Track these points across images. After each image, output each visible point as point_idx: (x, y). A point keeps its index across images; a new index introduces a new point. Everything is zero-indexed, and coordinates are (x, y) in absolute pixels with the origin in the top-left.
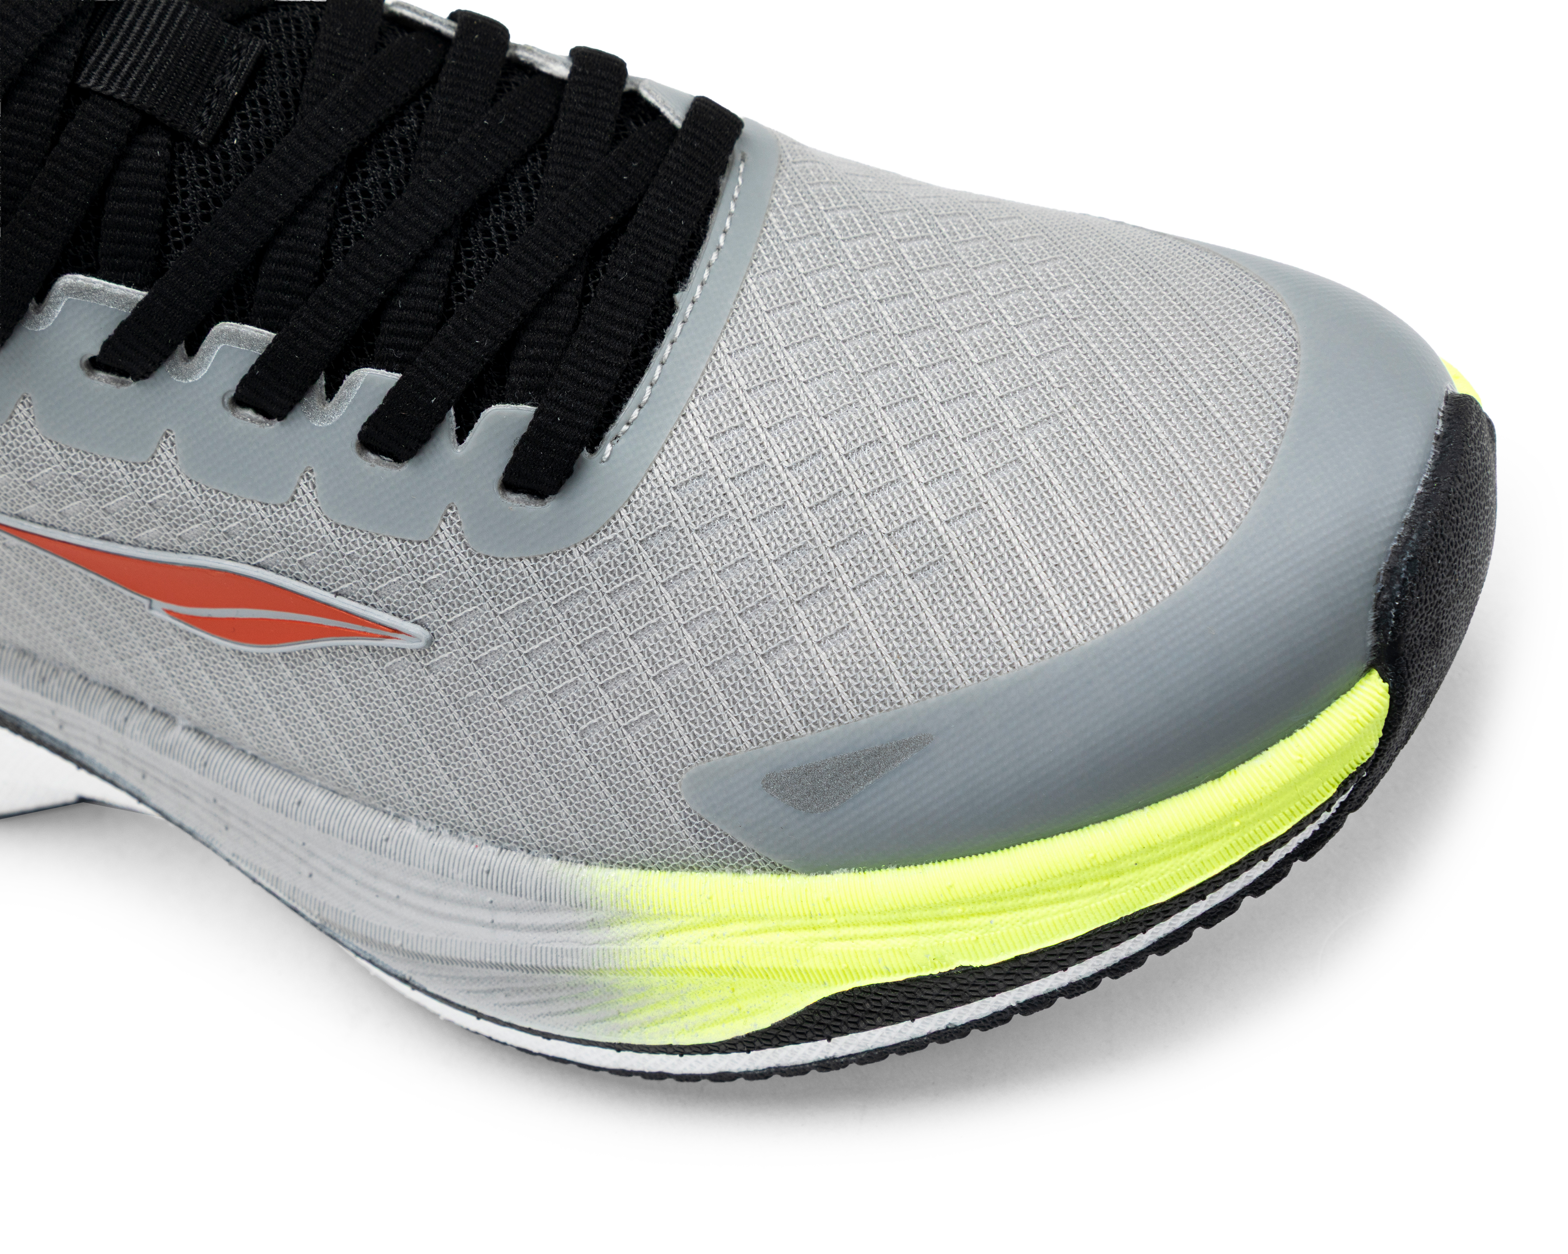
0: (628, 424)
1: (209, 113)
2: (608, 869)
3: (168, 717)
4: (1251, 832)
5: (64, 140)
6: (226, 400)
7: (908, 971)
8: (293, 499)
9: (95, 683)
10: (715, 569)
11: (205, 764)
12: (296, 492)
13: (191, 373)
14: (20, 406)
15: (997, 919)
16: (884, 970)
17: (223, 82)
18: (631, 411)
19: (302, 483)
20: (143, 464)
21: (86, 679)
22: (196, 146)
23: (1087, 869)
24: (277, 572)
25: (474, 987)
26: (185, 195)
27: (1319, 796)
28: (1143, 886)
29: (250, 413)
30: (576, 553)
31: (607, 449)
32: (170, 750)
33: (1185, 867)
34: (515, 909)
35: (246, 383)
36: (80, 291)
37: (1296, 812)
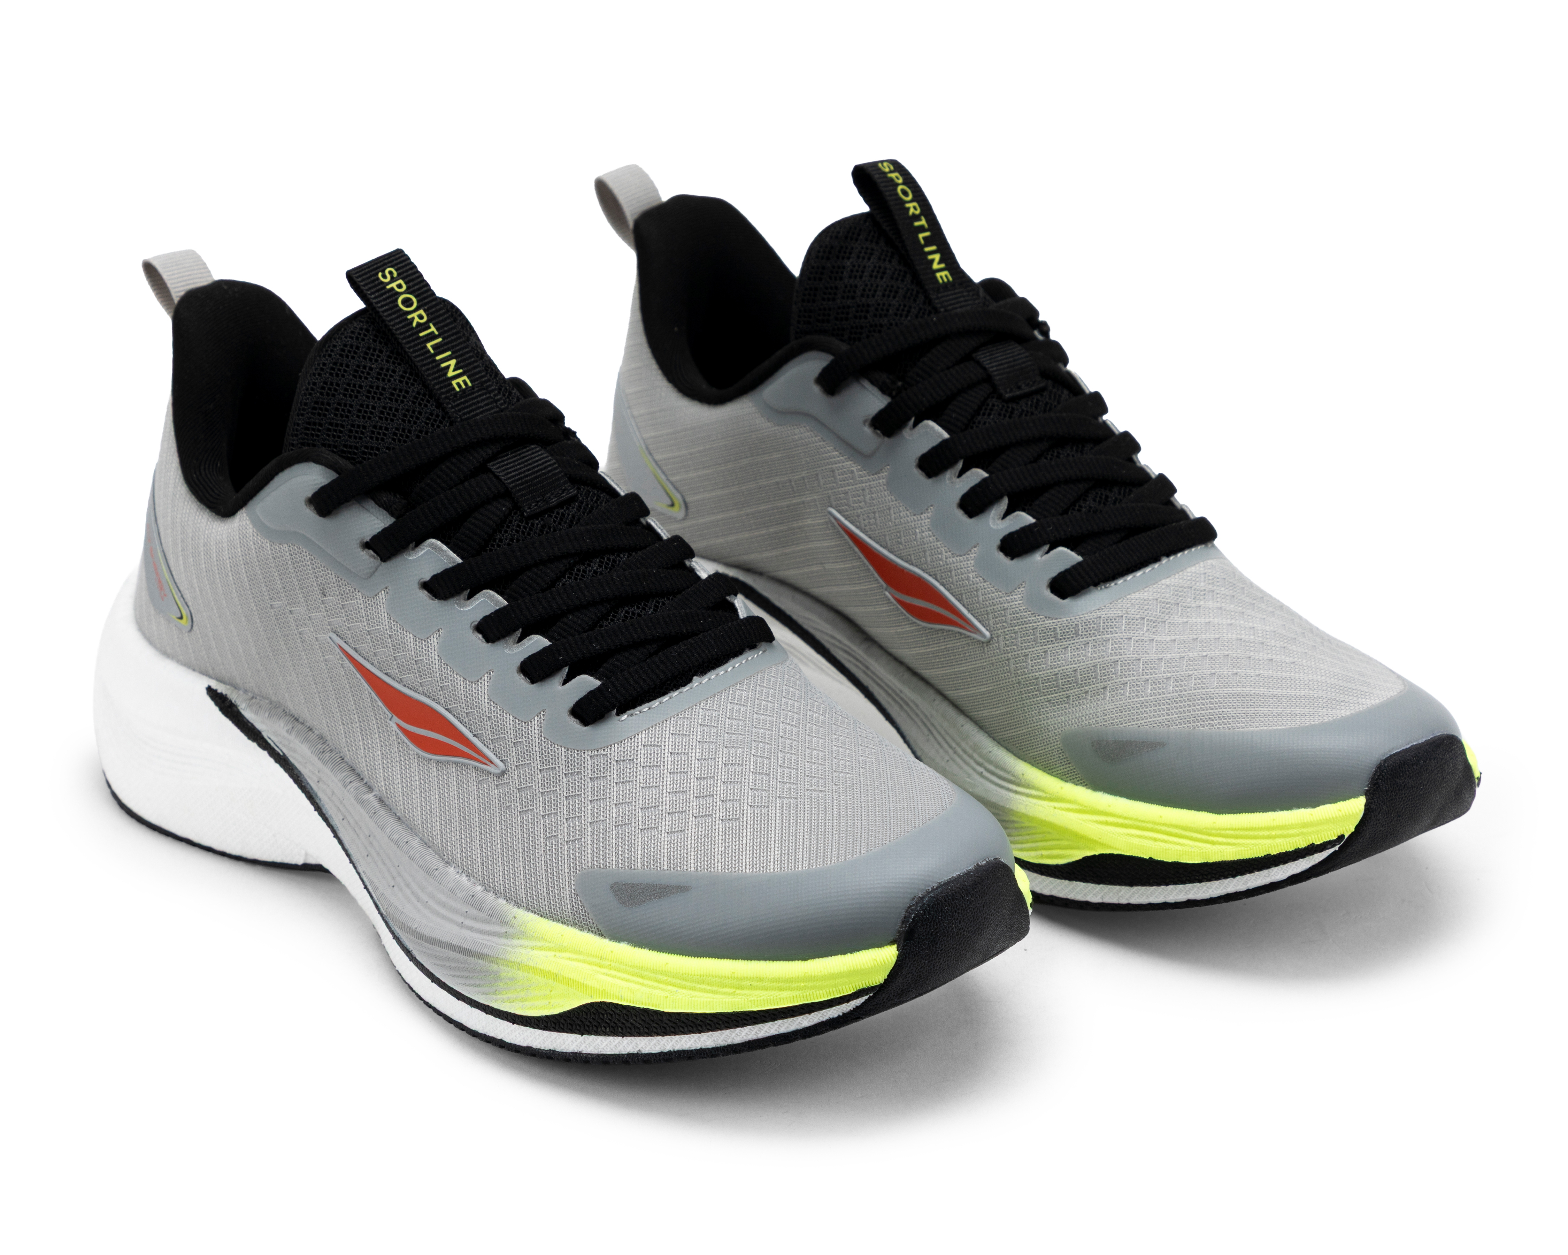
0: (640, 712)
1: (536, 505)
2: (526, 912)
3: (370, 789)
4: (808, 993)
5: (466, 484)
6: (473, 625)
7: (630, 1002)
8: (478, 681)
9: (346, 762)
10: (641, 785)
11: (375, 813)
12: (481, 679)
13: (465, 606)
14: (383, 592)
15: (680, 990)
16: (620, 997)
17: (550, 498)
18: (645, 708)
19: (486, 675)
20: (422, 640)
21: (343, 759)
22: (522, 515)
23: (728, 977)
24: (454, 716)
25: (438, 962)
26: (506, 532)
27: (845, 991)
28: (750, 999)
29: (480, 636)
30: (586, 753)
31: (624, 717)
32: (362, 803)
33: (772, 997)
34: (475, 919)
35: (486, 619)
36: (436, 548)
37: (832, 994)
